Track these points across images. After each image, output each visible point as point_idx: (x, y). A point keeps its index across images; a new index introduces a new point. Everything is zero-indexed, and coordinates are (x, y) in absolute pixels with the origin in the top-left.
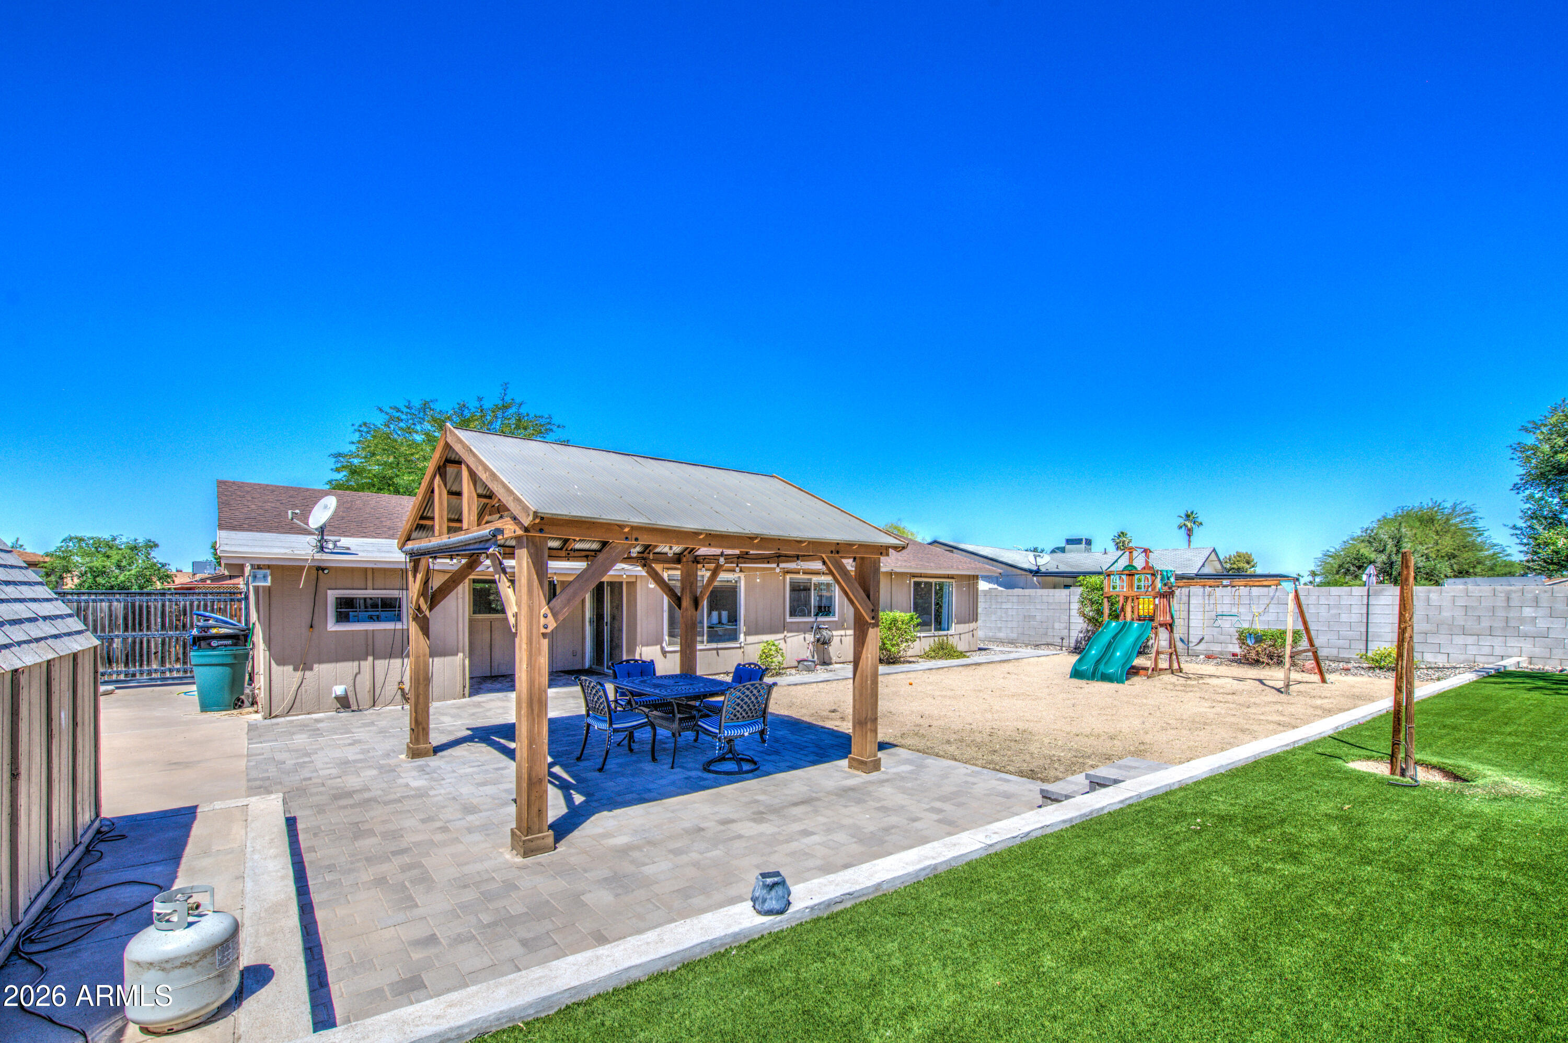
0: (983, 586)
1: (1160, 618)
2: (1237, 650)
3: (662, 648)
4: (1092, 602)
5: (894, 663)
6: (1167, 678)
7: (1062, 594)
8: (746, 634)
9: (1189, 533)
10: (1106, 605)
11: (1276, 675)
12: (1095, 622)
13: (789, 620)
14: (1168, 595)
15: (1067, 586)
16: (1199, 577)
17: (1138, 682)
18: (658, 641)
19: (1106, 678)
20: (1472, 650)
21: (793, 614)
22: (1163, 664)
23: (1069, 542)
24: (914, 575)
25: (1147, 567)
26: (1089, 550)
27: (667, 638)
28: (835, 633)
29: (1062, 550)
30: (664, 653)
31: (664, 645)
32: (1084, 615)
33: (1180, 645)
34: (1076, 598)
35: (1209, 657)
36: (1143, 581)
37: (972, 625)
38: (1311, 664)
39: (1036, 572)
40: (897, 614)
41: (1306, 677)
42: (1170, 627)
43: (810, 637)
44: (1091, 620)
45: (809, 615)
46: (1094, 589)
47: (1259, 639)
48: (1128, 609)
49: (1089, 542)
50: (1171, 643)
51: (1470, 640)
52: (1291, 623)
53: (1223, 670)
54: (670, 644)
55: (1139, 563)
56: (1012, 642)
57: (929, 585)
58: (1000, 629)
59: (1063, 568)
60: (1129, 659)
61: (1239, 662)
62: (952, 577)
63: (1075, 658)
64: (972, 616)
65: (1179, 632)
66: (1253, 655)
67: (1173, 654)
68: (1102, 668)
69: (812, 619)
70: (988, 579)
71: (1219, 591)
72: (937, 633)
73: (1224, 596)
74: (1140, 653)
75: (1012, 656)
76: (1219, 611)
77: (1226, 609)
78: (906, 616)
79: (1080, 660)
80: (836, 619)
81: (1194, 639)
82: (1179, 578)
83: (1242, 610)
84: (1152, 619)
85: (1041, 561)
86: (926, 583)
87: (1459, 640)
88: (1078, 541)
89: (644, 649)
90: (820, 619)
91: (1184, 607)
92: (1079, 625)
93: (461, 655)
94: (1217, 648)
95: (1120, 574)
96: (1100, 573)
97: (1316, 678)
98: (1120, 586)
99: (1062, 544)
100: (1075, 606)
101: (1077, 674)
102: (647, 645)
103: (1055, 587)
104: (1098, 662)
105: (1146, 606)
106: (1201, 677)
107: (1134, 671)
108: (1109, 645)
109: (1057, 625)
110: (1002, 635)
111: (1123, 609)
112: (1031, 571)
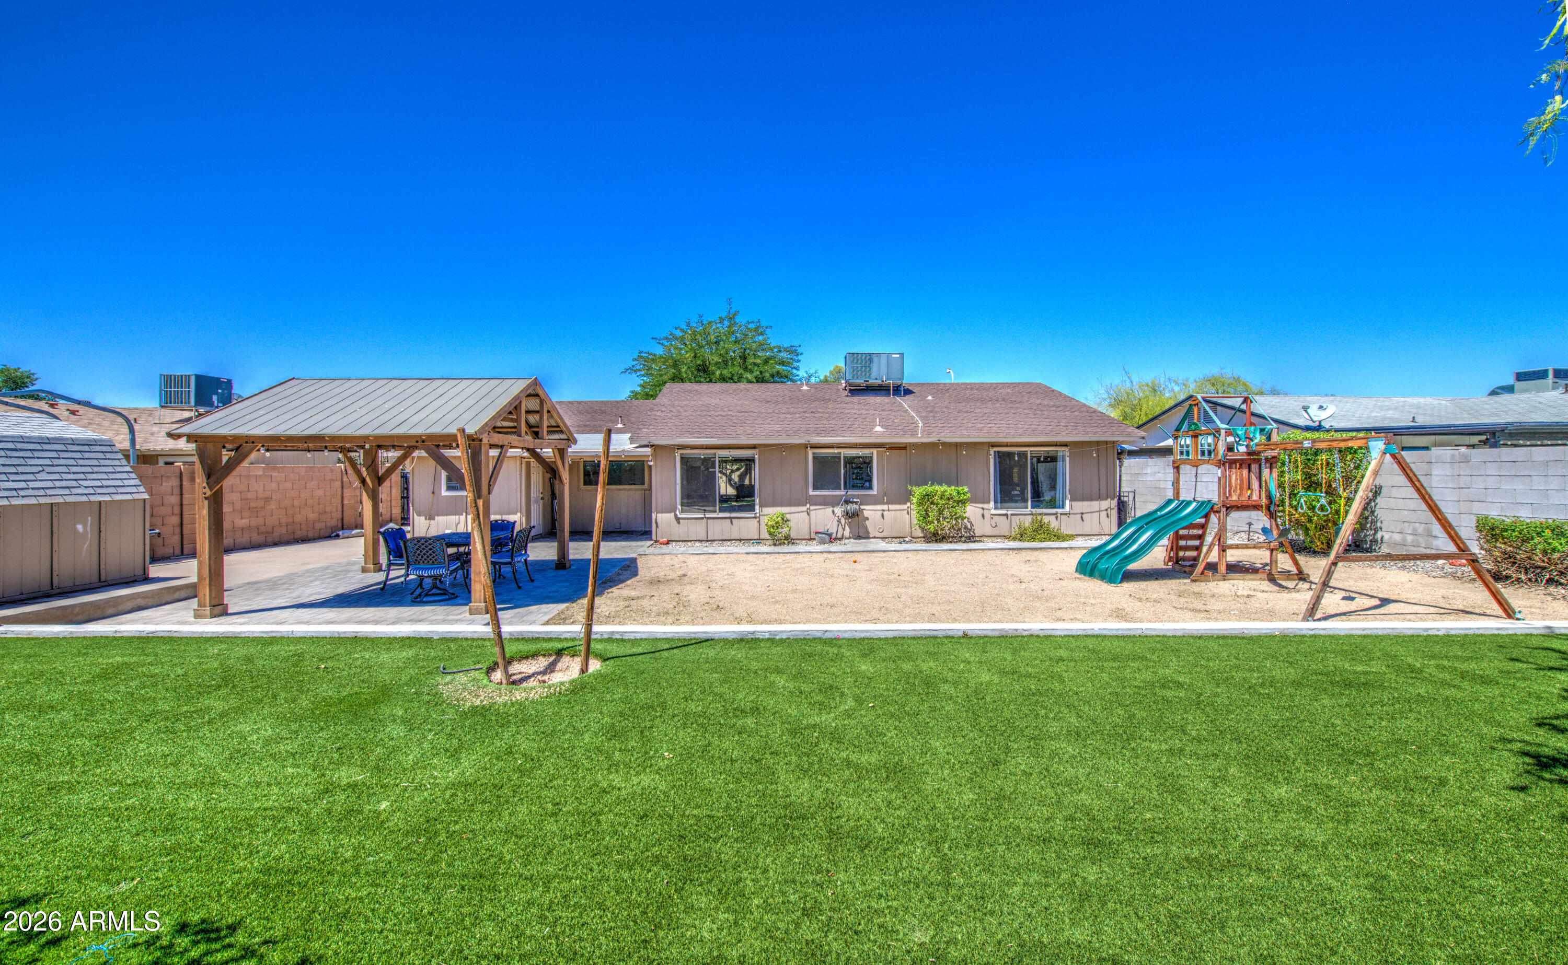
3: (676, 515)
8: (761, 506)
13: (811, 492)
18: (673, 510)
21: (817, 486)
24: (993, 445)
27: (679, 507)
28: (869, 507)
30: (678, 520)
31: (678, 513)
37: (1106, 503)
43: (839, 510)
45: (838, 488)
54: (682, 511)
57: (1023, 455)
62: (1064, 445)
64: (1106, 492)
69: (841, 492)
72: (1034, 511)
80: (874, 493)
86: (1019, 454)
89: (659, 515)
90: (851, 492)
93: (519, 514)
102: (662, 512)
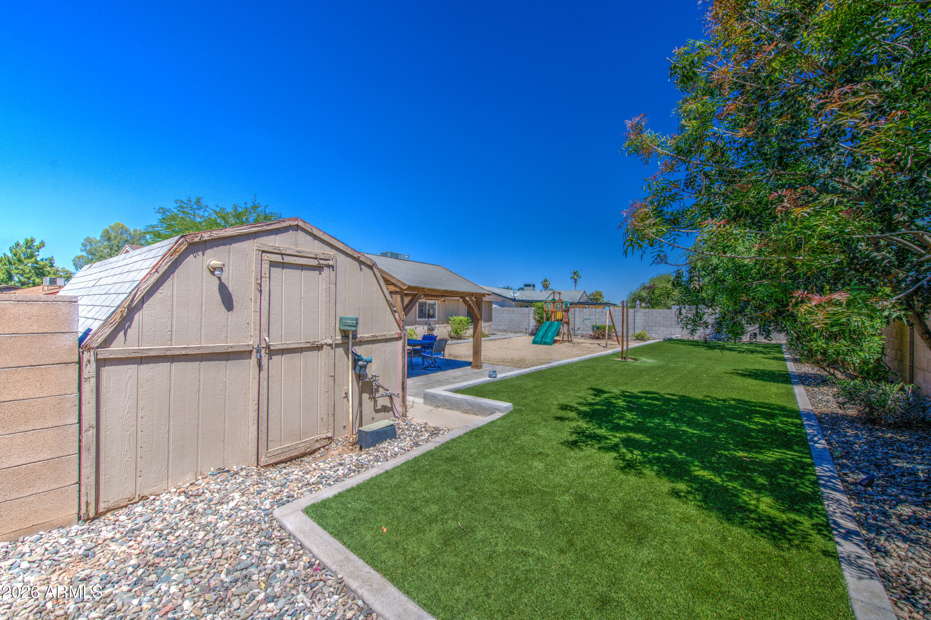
0: (494, 306)
1: (565, 320)
2: (592, 333)
4: (538, 313)
5: (460, 339)
6: (567, 344)
7: (526, 309)
9: (576, 281)
10: (544, 315)
11: (603, 342)
12: (540, 322)
13: (418, 320)
14: (567, 311)
15: (526, 307)
16: (579, 303)
17: (557, 346)
19: (545, 343)
20: (665, 332)
21: (420, 317)
22: (566, 339)
23: (526, 285)
25: (560, 300)
26: (534, 290)
28: (437, 326)
29: (522, 289)
32: (535, 319)
33: (572, 331)
34: (532, 312)
35: (582, 336)
36: (558, 305)
37: (490, 323)
38: (615, 338)
39: (514, 300)
40: (461, 318)
41: (614, 343)
42: (568, 323)
43: (426, 327)
44: (538, 321)
45: (426, 317)
46: (539, 308)
47: (598, 328)
48: (553, 316)
49: (534, 286)
50: (568, 330)
51: (665, 329)
52: (608, 322)
53: (587, 341)
55: (557, 298)
56: (505, 331)
58: (500, 325)
59: (524, 298)
60: (553, 337)
61: (592, 338)
63: (533, 337)
64: (490, 319)
65: (571, 326)
66: (597, 335)
67: (569, 334)
68: (544, 340)
69: (426, 319)
70: (496, 303)
71: (585, 310)
73: (587, 311)
74: (557, 335)
75: (507, 336)
76: (585, 317)
77: (588, 317)
78: (466, 319)
79: (535, 338)
80: (436, 319)
81: (576, 329)
82: (571, 304)
83: (593, 317)
84: (561, 320)
85: (516, 295)
87: (662, 329)
88: (529, 286)
90: (430, 320)
91: (573, 316)
92: (533, 323)
94: (585, 333)
95: (550, 302)
96: (541, 301)
97: (617, 343)
98: (549, 307)
99: (523, 286)
100: (532, 315)
101: (534, 342)
103: (521, 307)
104: (542, 337)
105: (559, 315)
106: (579, 343)
107: (555, 341)
108: (547, 330)
109: (524, 323)
110: (501, 328)
111: (551, 316)
112: (511, 299)
